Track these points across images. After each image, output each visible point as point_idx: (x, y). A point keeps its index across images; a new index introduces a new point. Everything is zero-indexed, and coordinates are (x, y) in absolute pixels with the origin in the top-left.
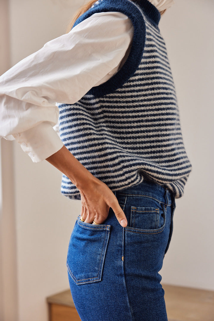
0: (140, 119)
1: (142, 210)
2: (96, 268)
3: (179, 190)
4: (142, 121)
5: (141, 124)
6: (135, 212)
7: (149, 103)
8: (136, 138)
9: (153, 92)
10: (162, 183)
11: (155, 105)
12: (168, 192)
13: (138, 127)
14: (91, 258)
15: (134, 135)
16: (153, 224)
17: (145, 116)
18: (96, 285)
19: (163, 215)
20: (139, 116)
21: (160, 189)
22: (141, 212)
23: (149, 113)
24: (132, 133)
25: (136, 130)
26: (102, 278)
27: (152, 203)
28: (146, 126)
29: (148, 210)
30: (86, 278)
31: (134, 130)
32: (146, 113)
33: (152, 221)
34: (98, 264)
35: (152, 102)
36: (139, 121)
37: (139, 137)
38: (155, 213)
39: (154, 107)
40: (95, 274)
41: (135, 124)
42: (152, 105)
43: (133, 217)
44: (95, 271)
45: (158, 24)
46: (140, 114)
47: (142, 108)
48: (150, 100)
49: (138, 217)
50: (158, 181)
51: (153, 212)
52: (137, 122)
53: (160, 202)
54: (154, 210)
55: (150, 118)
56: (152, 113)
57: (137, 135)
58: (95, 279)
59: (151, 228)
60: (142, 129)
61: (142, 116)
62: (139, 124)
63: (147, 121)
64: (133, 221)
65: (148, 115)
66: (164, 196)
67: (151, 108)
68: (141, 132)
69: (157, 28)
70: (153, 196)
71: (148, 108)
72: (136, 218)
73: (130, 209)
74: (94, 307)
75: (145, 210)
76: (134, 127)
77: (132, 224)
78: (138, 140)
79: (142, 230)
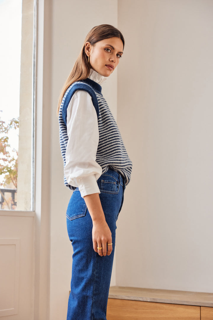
0: (105, 139)
1: (107, 181)
2: (83, 210)
3: (128, 176)
4: (106, 139)
5: (107, 141)
6: (103, 183)
7: (107, 130)
8: (106, 148)
9: (107, 125)
10: (118, 170)
11: (110, 130)
12: (120, 176)
13: (105, 143)
14: (80, 206)
15: (105, 147)
16: (113, 189)
17: (107, 137)
18: (81, 218)
19: (118, 187)
20: (104, 138)
21: (116, 174)
22: (106, 183)
23: (109, 135)
24: (103, 146)
25: (105, 144)
26: (85, 214)
27: (112, 179)
28: (109, 141)
29: (110, 182)
30: (76, 215)
31: (104, 145)
32: (107, 135)
33: (112, 188)
34: (84, 208)
35: (109, 129)
36: (105, 140)
37: (107, 147)
38: (114, 184)
39: (110, 132)
40: (82, 213)
41: (104, 142)
42: (109, 131)
43: (102, 185)
44: (82, 211)
45: (101, 92)
46: (105, 136)
47: (105, 134)
48: (107, 129)
49: (105, 185)
50: (115, 169)
51: (112, 183)
52: (104, 141)
53: (116, 180)
54: (113, 182)
55: (110, 137)
56: (110, 134)
57: (106, 147)
58: (81, 215)
59: (112, 191)
60: (108, 143)
61: (106, 137)
62: (105, 141)
63: (109, 139)
64: (102, 187)
65: (108, 136)
66: (119, 178)
67: (109, 132)
68: (108, 144)
69: (101, 94)
70: (112, 176)
71: (107, 133)
72: (104, 185)
73: (101, 181)
74: (78, 229)
75: (108, 182)
76: (104, 144)
77: (102, 188)
78: (107, 149)
79: (107, 191)
